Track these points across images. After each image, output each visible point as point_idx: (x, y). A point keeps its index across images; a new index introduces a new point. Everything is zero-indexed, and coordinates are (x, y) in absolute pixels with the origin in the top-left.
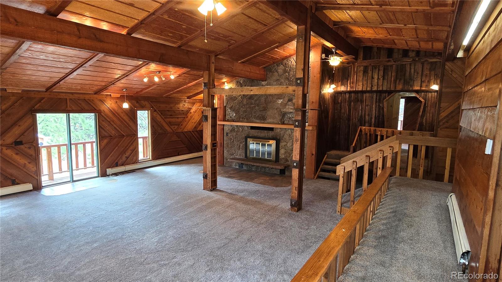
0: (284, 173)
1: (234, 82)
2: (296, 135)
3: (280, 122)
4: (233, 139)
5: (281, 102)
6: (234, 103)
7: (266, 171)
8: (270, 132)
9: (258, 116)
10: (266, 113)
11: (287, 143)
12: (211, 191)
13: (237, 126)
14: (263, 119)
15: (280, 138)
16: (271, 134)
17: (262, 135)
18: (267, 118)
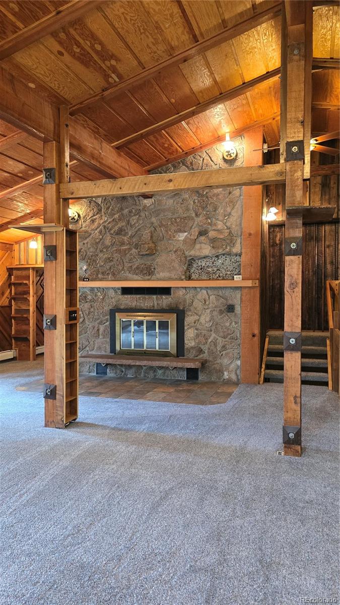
0: (197, 378)
1: (83, 203)
2: (292, 273)
3: (183, 277)
4: (84, 317)
5: (183, 237)
6: (84, 244)
7: (157, 377)
8: (164, 297)
9: (137, 268)
10: (154, 260)
11: (200, 316)
12: (66, 427)
13: (92, 289)
14: (149, 272)
15: (184, 308)
16: (165, 301)
17: (146, 305)
18: (156, 270)
